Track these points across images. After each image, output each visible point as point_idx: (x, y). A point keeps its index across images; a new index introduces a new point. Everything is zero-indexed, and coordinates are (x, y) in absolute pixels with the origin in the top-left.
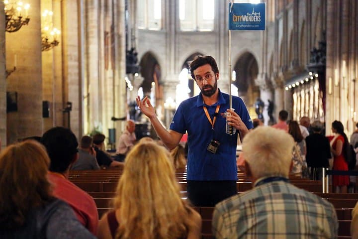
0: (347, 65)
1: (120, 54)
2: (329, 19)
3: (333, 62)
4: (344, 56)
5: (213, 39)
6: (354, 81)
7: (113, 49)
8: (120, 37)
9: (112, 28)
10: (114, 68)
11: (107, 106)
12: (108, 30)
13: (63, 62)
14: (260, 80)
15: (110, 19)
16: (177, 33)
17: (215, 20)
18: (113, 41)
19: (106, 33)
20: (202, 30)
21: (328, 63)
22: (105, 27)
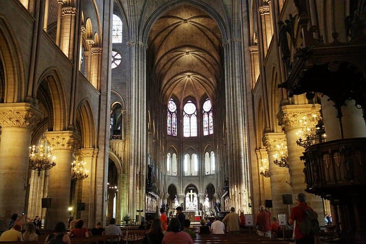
0: (237, 187)
1: (143, 184)
2: (229, 168)
3: (232, 185)
4: (235, 183)
5: (197, 178)
6: (240, 193)
7: (140, 181)
8: (143, 176)
9: (140, 173)
10: (140, 189)
11: (136, 205)
12: (138, 173)
13: (95, 185)
14: (215, 195)
15: (139, 169)
16: (184, 176)
17: (198, 172)
18: (140, 178)
19: (137, 175)
20: (193, 175)
21: (230, 186)
22: (137, 172)
